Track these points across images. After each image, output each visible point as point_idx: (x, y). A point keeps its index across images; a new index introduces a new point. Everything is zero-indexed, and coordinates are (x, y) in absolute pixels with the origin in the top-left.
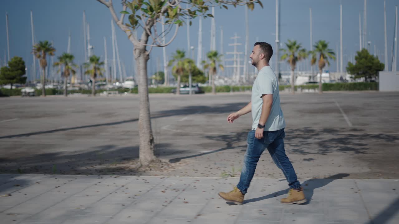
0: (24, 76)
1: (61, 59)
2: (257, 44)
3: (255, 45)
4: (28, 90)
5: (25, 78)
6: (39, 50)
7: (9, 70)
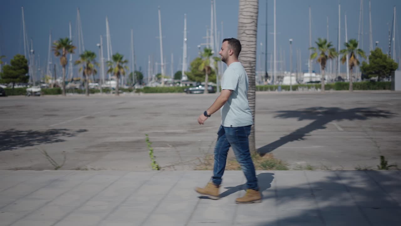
0: (27, 75)
1: (83, 56)
2: (225, 40)
3: (223, 42)
4: (34, 89)
5: (28, 77)
6: (59, 47)
7: (12, 69)
